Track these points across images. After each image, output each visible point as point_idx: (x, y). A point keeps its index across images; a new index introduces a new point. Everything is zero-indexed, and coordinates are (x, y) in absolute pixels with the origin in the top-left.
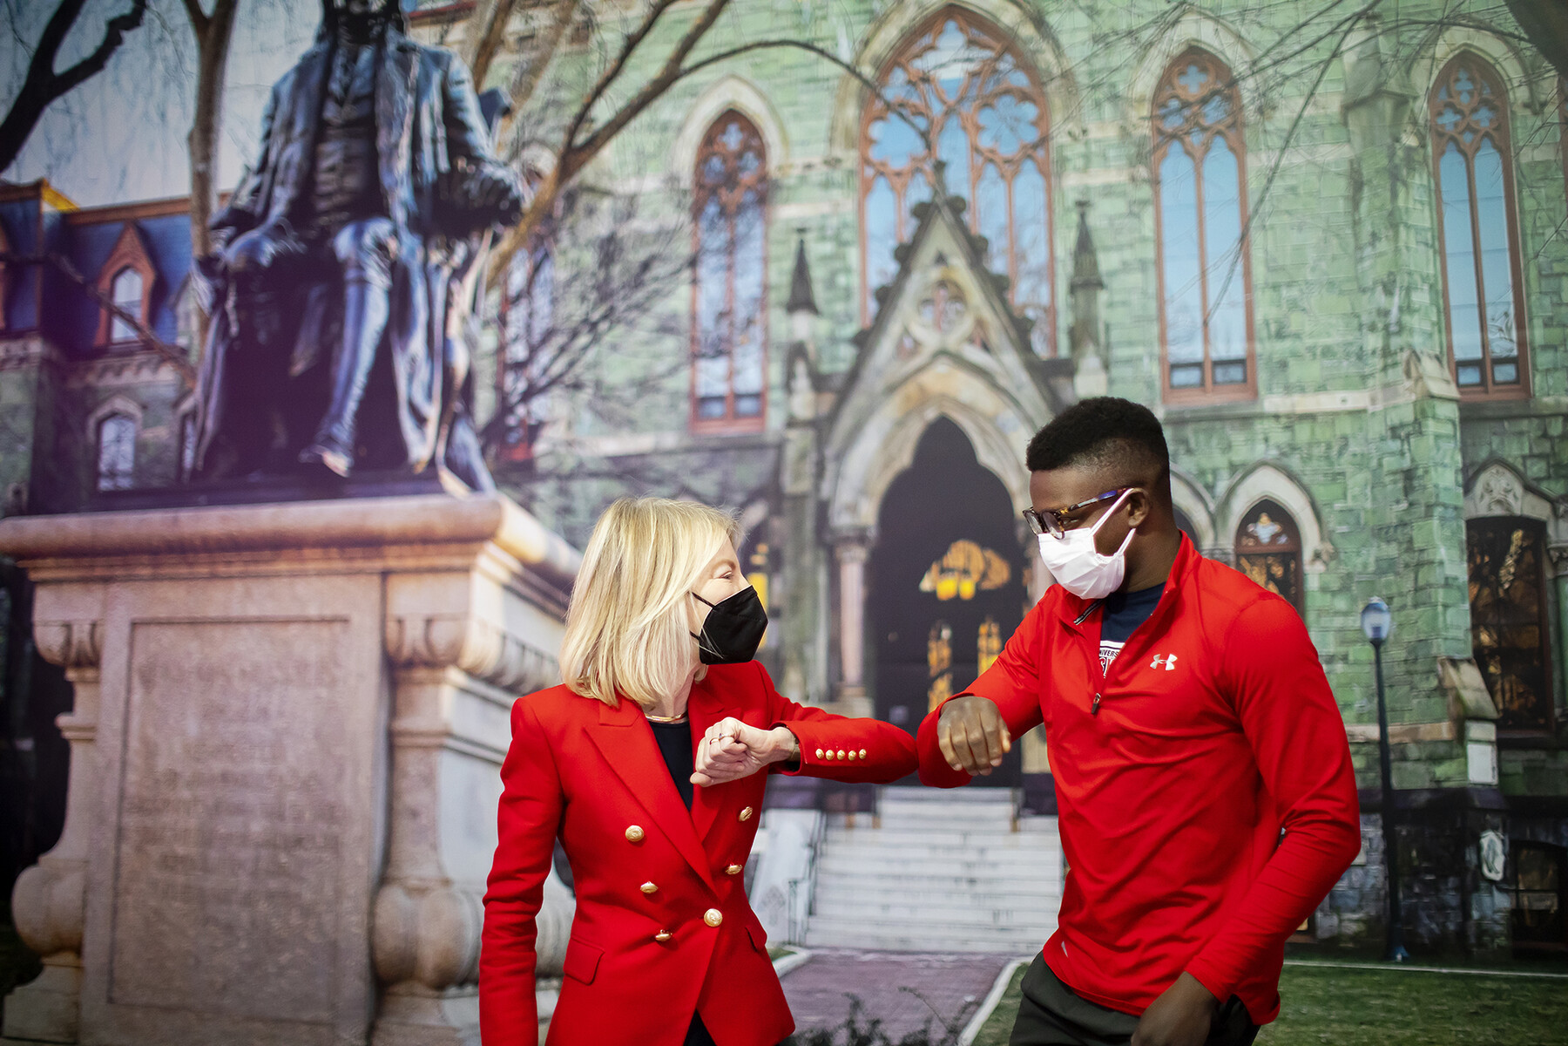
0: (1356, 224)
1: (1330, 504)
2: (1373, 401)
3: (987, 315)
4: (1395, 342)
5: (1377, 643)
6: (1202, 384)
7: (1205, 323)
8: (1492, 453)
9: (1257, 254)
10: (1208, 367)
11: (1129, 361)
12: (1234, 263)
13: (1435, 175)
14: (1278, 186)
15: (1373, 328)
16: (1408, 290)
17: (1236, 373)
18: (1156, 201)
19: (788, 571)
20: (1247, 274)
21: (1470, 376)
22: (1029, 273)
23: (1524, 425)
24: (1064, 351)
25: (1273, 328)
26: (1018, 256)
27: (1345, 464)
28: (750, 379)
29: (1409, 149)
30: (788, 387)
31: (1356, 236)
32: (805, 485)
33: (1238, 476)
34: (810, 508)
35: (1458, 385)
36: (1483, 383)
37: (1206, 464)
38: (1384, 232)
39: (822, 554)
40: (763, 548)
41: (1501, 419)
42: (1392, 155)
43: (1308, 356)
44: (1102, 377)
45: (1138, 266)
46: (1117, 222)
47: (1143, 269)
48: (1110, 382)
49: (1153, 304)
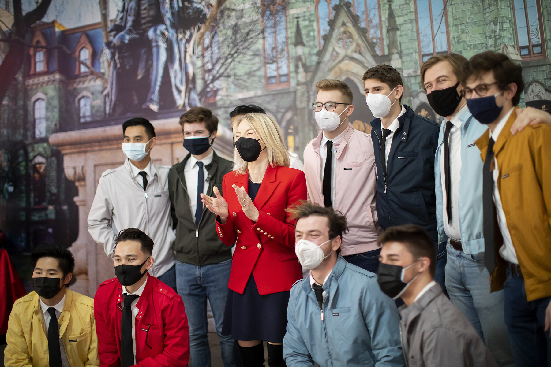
3: (360, 42)
4: (499, 42)
7: (433, 40)
8: (533, 78)
9: (450, 14)
11: (408, 54)
12: (442, 18)
15: (490, 38)
16: (502, 23)
19: (300, 134)
20: (447, 21)
21: (525, 52)
22: (373, 27)
23: (544, 68)
24: (386, 53)
25: (456, 39)
26: (370, 21)
28: (284, 70)
30: (297, 72)
31: (483, 5)
32: (304, 105)
34: (306, 111)
35: (521, 56)
36: (529, 54)
38: (493, 3)
39: (311, 128)
40: (292, 127)
41: (536, 66)
43: (469, 48)
44: (400, 61)
45: (410, 21)
46: (401, 7)
47: (411, 23)
48: (403, 62)
49: (415, 34)
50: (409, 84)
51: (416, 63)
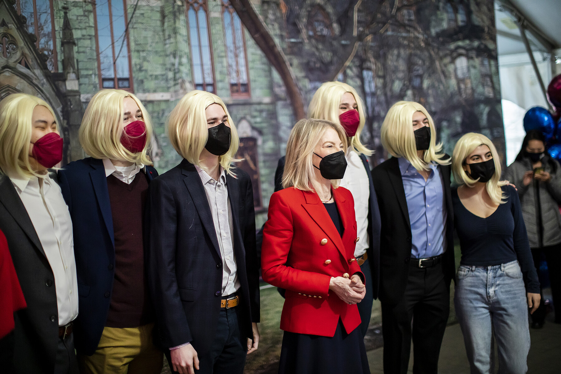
0: (163, 31)
1: (160, 135)
2: (172, 97)
3: (27, 51)
4: (177, 76)
7: (114, 63)
9: (132, 38)
10: (116, 80)
11: (87, 76)
12: (124, 41)
13: (187, 16)
14: (138, 12)
15: (170, 70)
16: (181, 57)
17: (126, 84)
18: (94, 11)
20: (128, 45)
22: (45, 35)
24: (60, 71)
25: (138, 67)
26: (40, 27)
27: (164, 120)
29: (179, 6)
31: (164, 35)
38: (173, 35)
42: (174, 7)
43: (150, 78)
44: (77, 82)
45: (89, 37)
46: (79, 18)
47: (90, 39)
48: (80, 85)
49: (95, 54)
51: (95, 87)
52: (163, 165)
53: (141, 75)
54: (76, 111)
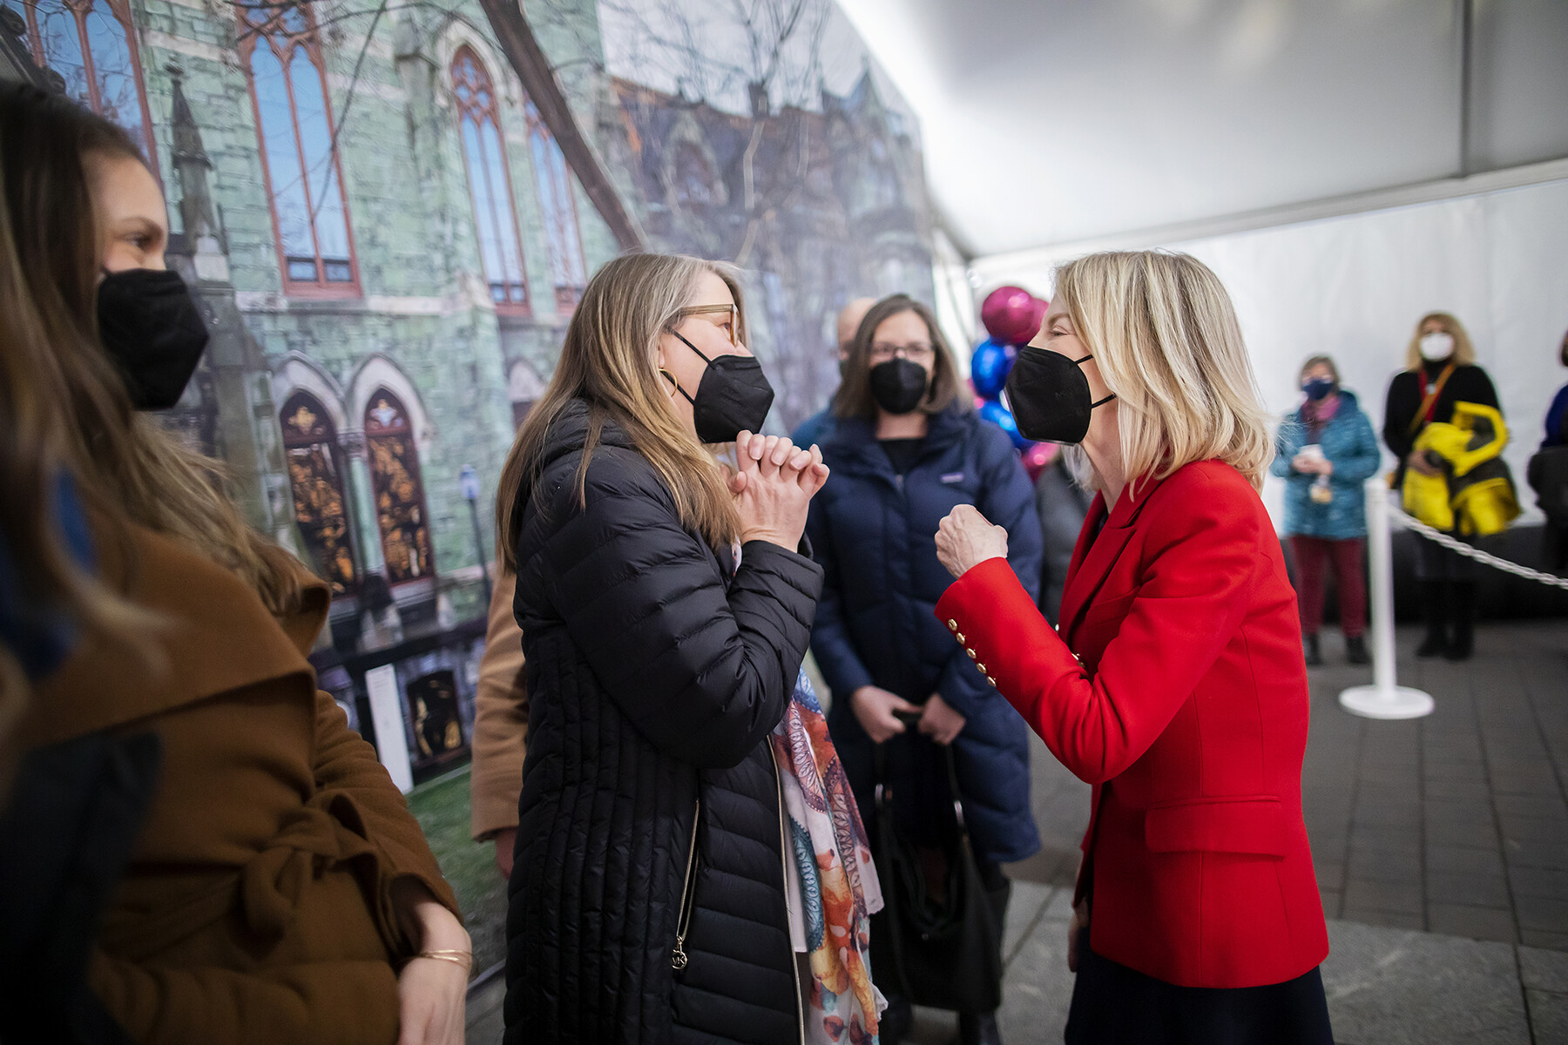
0: (415, 159)
1: (427, 391)
2: (444, 308)
4: (452, 262)
5: (472, 502)
6: (316, 280)
7: (312, 222)
8: (517, 353)
9: (347, 168)
10: (319, 263)
11: (247, 248)
12: (329, 171)
13: (460, 132)
14: (355, 109)
15: (436, 248)
16: (455, 221)
17: (343, 273)
18: (250, 88)
20: (341, 182)
21: (499, 295)
23: (531, 333)
25: (367, 236)
26: (106, 110)
27: (432, 358)
29: (443, 110)
31: (417, 168)
33: (358, 366)
35: (494, 301)
36: (506, 301)
37: (331, 355)
38: (435, 172)
41: (518, 328)
42: (431, 109)
43: (395, 264)
44: (222, 260)
45: (243, 153)
46: (215, 101)
47: (248, 157)
48: (232, 268)
49: (262, 195)
50: (256, 332)
51: (270, 275)
52: (439, 457)
53: (375, 257)
54: (226, 331)
